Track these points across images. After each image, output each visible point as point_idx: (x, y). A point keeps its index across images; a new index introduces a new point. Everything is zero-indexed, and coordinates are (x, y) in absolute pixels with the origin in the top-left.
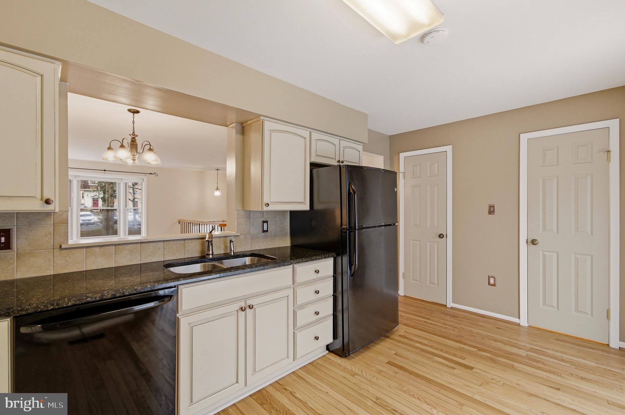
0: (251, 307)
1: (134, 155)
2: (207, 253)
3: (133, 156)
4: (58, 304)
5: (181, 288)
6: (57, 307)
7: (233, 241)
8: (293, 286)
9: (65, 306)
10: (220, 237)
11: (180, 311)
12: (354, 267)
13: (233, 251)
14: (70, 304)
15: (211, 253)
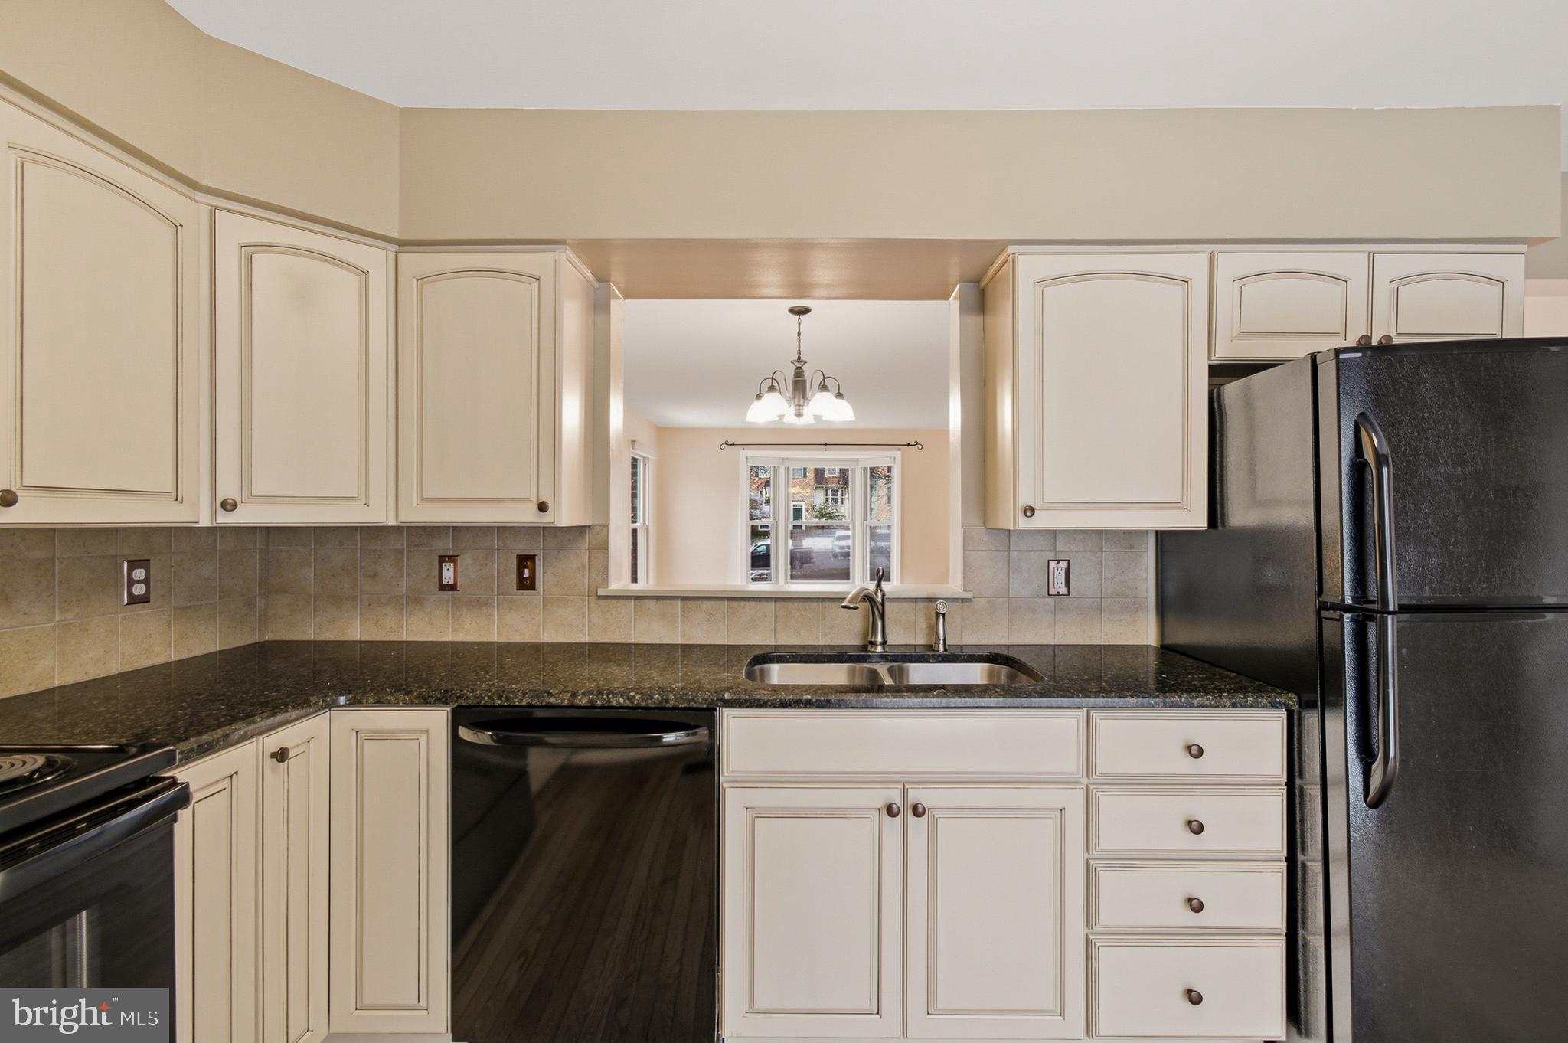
0: (918, 812)
1: (799, 406)
2: (869, 640)
3: (797, 408)
4: (507, 699)
5: (727, 716)
6: (505, 704)
7: (944, 615)
8: (1085, 780)
9: (517, 703)
10: (916, 600)
11: (725, 770)
12: (1381, 768)
13: (944, 640)
14: (524, 702)
15: (879, 639)
